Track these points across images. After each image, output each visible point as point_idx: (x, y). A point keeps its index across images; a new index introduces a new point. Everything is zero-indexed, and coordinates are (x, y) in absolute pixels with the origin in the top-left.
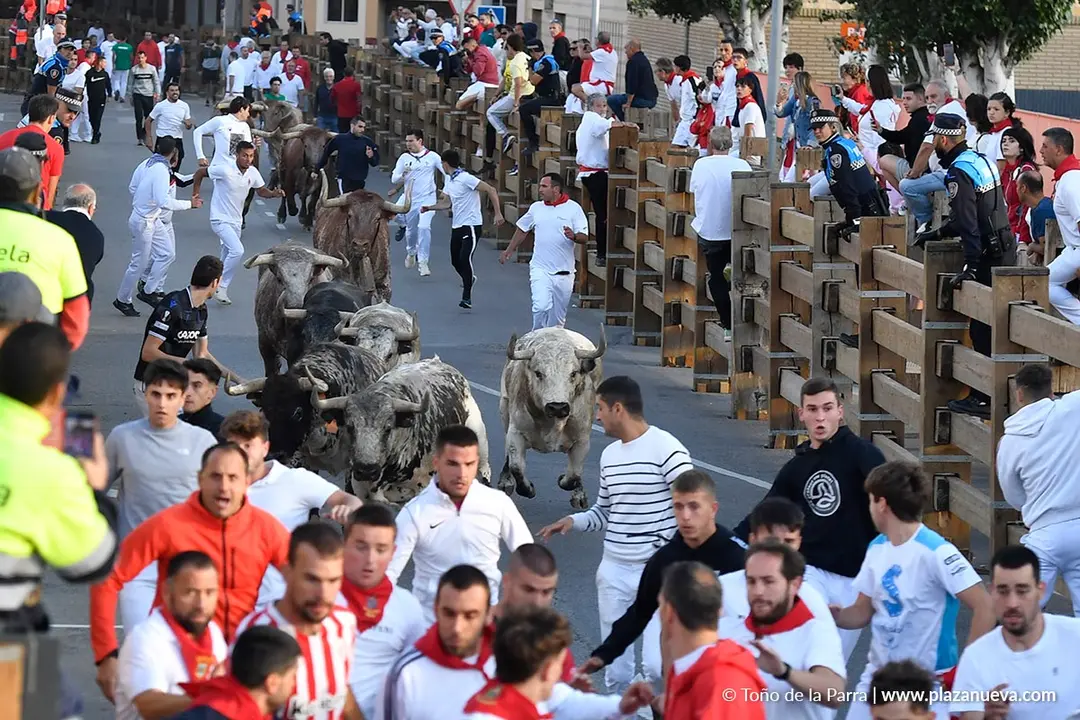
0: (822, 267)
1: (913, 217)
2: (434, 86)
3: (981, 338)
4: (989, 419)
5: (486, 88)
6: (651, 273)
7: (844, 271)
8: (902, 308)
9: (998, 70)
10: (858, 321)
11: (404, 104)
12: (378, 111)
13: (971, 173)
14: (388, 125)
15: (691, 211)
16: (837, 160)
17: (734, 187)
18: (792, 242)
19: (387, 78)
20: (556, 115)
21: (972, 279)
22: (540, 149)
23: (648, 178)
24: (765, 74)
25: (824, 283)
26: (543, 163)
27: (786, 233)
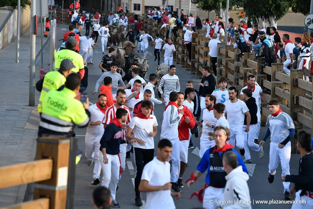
0: (236, 63)
1: (255, 52)
2: (156, 24)
3: (269, 78)
4: (270, 95)
6: (200, 64)
7: (240, 64)
8: (252, 72)
9: (273, 22)
10: (243, 74)
11: (149, 27)
13: (267, 44)
15: (209, 51)
17: (218, 46)
18: (230, 58)
19: (146, 22)
20: (181, 31)
21: (267, 66)
22: (178, 38)
23: (200, 44)
24: (225, 22)
25: (236, 66)
26: (178, 41)
27: (228, 56)
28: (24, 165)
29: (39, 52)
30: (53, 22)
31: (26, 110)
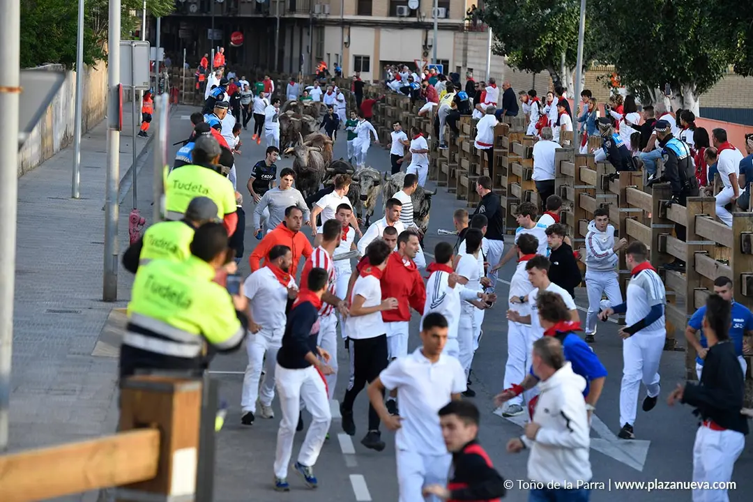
0: (601, 196)
1: (647, 171)
2: (407, 104)
3: (680, 232)
4: (685, 273)
5: (433, 106)
6: (514, 199)
7: (611, 198)
8: (640, 218)
9: (691, 97)
10: (619, 223)
11: (392, 113)
12: (379, 117)
13: (675, 150)
14: (384, 124)
16: (608, 144)
17: (556, 156)
18: (585, 184)
19: (383, 100)
20: (468, 119)
21: (676, 203)
22: (460, 136)
23: (514, 151)
24: (572, 99)
25: (602, 204)
26: (461, 143)
27: (583, 179)
28: (90, 443)
29: (128, 172)
30: (161, 101)
31: (96, 312)
